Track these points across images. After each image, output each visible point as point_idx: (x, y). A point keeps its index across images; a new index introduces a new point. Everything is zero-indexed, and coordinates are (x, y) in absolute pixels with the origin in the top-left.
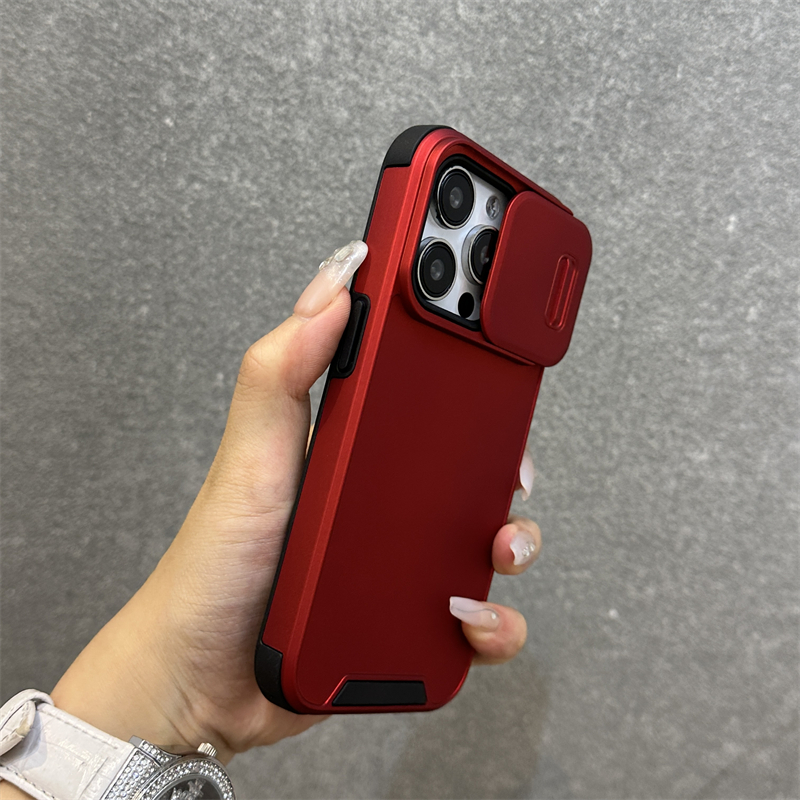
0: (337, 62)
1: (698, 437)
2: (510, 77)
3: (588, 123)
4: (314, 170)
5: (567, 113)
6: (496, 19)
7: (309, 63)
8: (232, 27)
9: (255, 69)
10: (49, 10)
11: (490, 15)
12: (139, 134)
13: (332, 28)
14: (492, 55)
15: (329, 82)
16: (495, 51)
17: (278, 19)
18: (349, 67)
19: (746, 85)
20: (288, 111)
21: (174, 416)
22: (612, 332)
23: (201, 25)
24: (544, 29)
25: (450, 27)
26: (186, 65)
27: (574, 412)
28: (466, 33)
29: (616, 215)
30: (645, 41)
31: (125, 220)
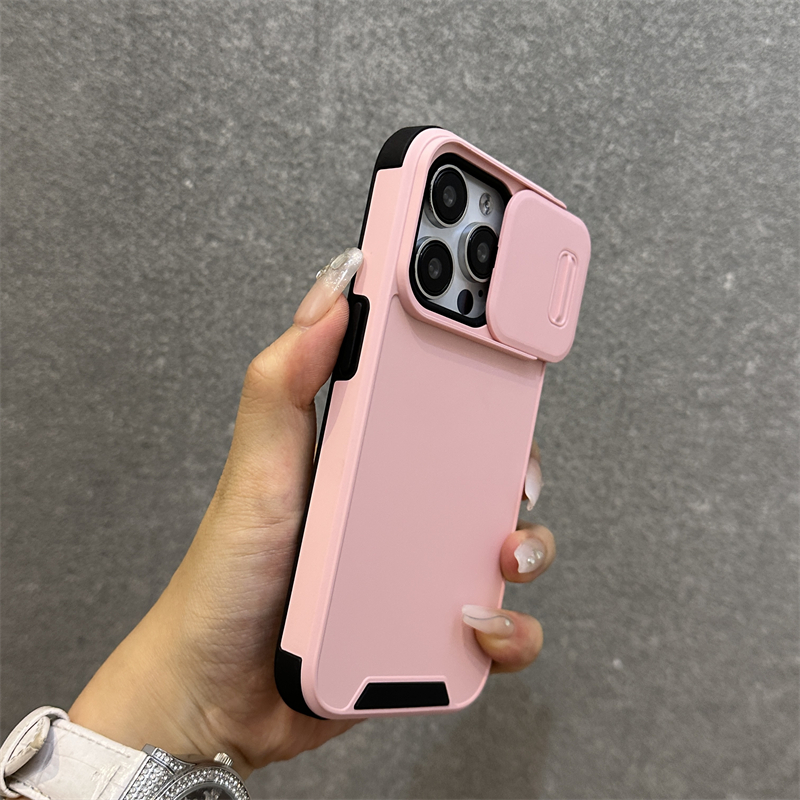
0: (349, 128)
1: (699, 489)
2: (514, 143)
3: (589, 185)
4: (326, 229)
5: (568, 176)
6: (501, 89)
7: (323, 129)
8: (250, 96)
9: (272, 134)
10: (76, 77)
11: (495, 85)
12: (160, 195)
13: (345, 96)
14: (497, 122)
15: (342, 147)
16: (500, 118)
17: (294, 89)
18: (361, 133)
19: (741, 150)
20: (302, 174)
21: (187, 464)
22: (614, 384)
23: (221, 93)
24: (546, 97)
25: (457, 95)
26: (206, 130)
27: (577, 462)
28: (472, 102)
29: (617, 272)
30: (643, 108)
31: (145, 276)
